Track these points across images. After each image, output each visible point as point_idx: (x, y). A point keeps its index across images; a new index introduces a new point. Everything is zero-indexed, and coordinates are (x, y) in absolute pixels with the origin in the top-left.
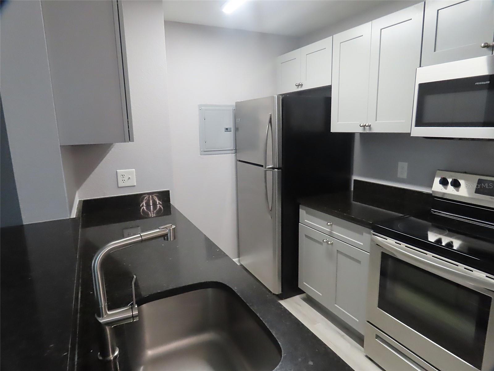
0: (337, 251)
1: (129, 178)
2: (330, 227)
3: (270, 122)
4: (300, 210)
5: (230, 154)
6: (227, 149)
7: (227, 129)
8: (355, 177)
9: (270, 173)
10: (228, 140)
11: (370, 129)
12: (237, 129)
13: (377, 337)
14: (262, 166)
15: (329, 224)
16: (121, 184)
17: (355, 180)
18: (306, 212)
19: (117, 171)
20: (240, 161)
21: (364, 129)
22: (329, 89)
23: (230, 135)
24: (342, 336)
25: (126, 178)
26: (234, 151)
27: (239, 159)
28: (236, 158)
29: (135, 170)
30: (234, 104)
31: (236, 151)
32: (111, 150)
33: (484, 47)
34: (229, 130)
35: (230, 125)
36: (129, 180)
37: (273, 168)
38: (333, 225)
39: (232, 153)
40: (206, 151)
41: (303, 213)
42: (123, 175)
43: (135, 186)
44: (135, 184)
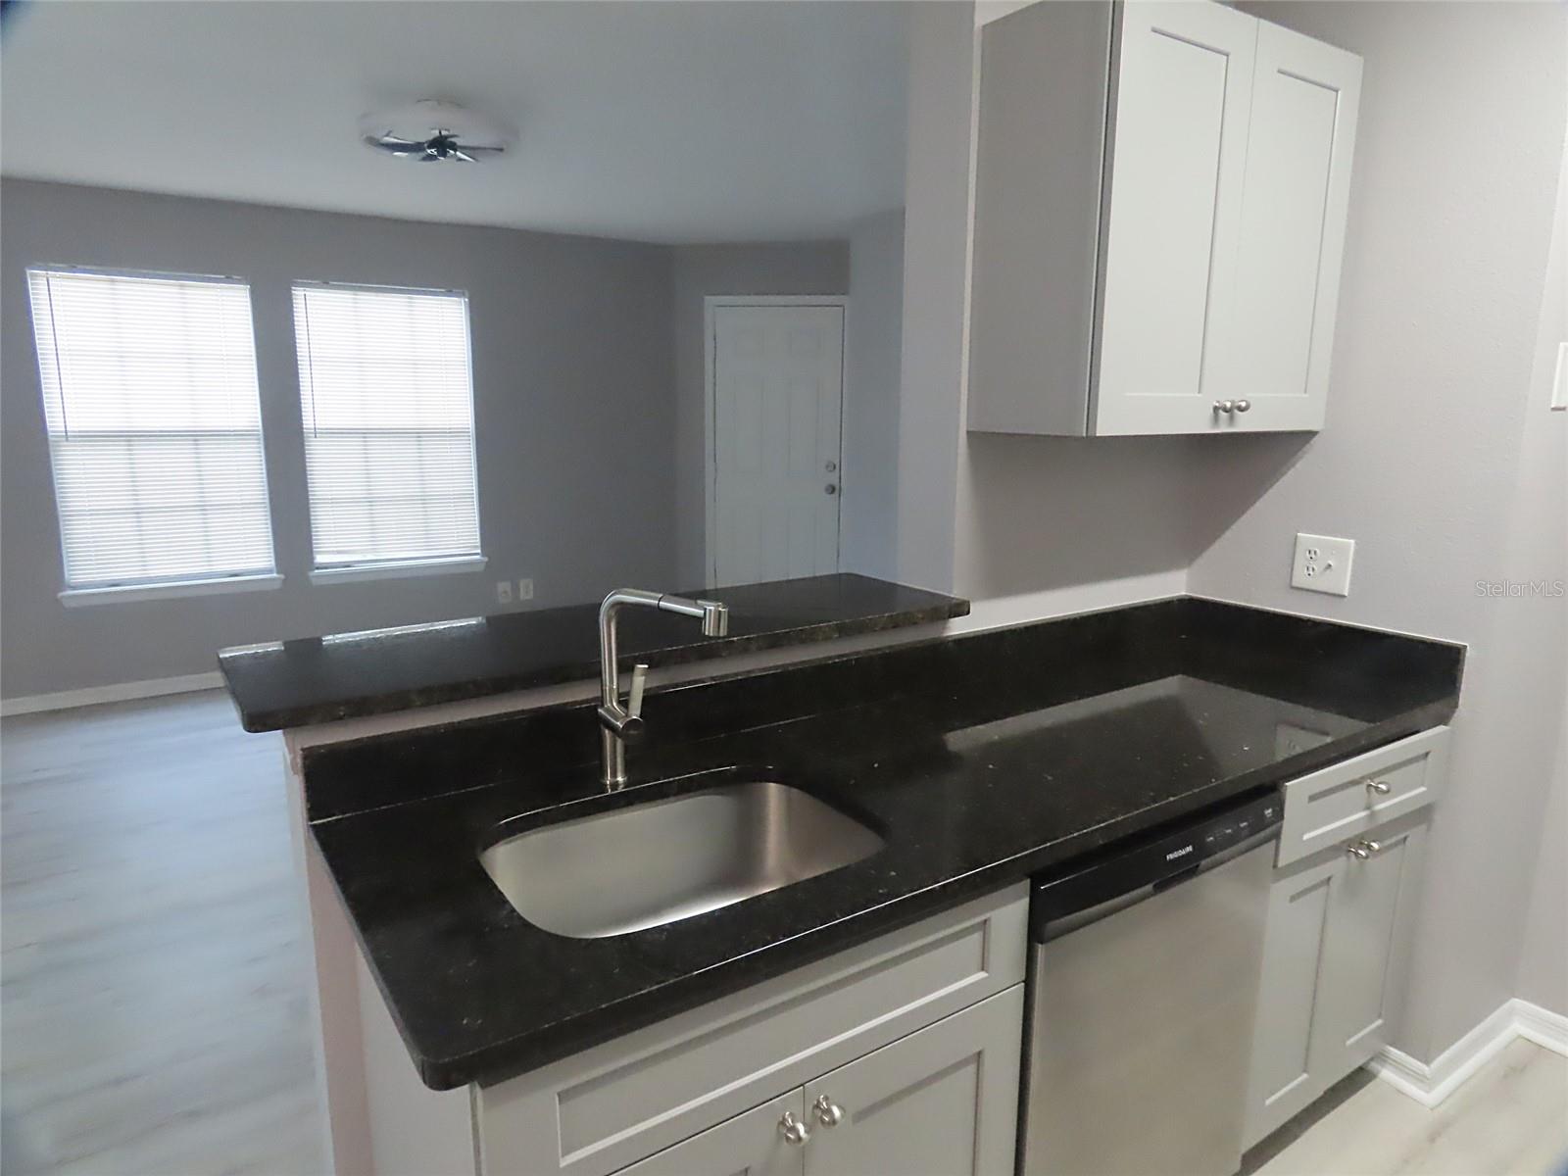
1: (1330, 566)
16: (1301, 578)
19: (1296, 536)
25: (1319, 564)
29: (1356, 543)
32: (1293, 465)
36: (1328, 571)
42: (1313, 552)
43: (1344, 596)
44: (1346, 592)
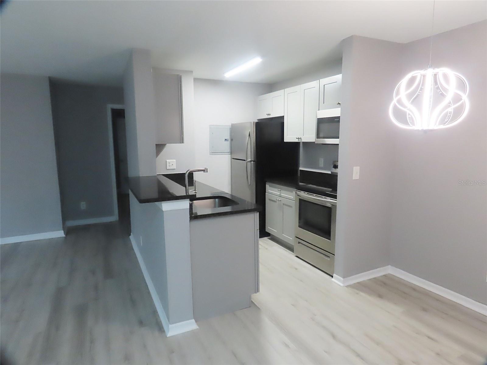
0: (283, 204)
1: (173, 164)
2: (280, 191)
3: (249, 135)
4: (266, 185)
5: (228, 155)
6: (226, 152)
7: (226, 140)
8: (301, 169)
9: (249, 164)
10: (226, 146)
11: (301, 140)
12: (232, 140)
13: (299, 243)
14: (245, 160)
15: (279, 190)
16: (168, 167)
17: (300, 170)
18: (269, 186)
19: (167, 160)
20: (233, 159)
21: (299, 140)
22: (282, 117)
23: (228, 144)
24: (286, 251)
25: (171, 165)
26: (230, 153)
27: (232, 157)
28: (231, 157)
29: (176, 161)
30: (231, 125)
31: (231, 153)
32: (164, 148)
33: (338, 104)
34: (227, 140)
35: (228, 137)
36: (173, 166)
37: (251, 161)
38: (281, 191)
39: (229, 154)
40: (213, 153)
41: (267, 186)
42: (170, 163)
44: (175, 168)
